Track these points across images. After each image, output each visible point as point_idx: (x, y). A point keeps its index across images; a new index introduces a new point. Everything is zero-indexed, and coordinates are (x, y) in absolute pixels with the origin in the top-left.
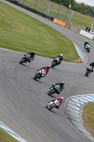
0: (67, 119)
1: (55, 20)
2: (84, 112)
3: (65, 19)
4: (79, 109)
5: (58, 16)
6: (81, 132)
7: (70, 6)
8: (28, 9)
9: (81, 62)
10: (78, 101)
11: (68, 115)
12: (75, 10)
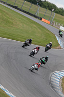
0: (51, 87)
1: (43, 20)
2: (63, 82)
3: (49, 18)
4: (59, 80)
5: (45, 17)
6: (60, 96)
7: (53, 10)
8: (24, 12)
9: (60, 48)
10: (58, 75)
11: (52, 84)
12: (56, 12)
